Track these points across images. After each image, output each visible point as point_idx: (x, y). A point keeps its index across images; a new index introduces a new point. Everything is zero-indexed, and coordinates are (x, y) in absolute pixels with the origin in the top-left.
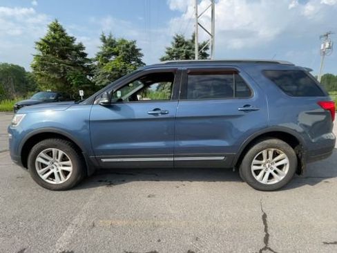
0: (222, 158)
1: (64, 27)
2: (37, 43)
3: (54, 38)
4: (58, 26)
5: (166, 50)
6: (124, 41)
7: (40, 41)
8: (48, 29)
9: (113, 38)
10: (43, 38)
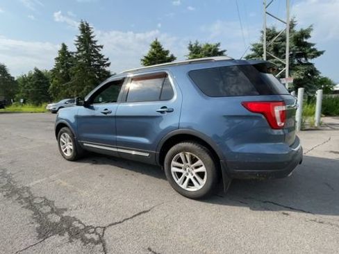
0: (147, 155)
1: (161, 44)
2: (142, 60)
3: (153, 54)
4: (156, 43)
5: (252, 47)
6: (208, 45)
7: (143, 58)
8: (150, 47)
9: (198, 45)
10: (146, 55)
